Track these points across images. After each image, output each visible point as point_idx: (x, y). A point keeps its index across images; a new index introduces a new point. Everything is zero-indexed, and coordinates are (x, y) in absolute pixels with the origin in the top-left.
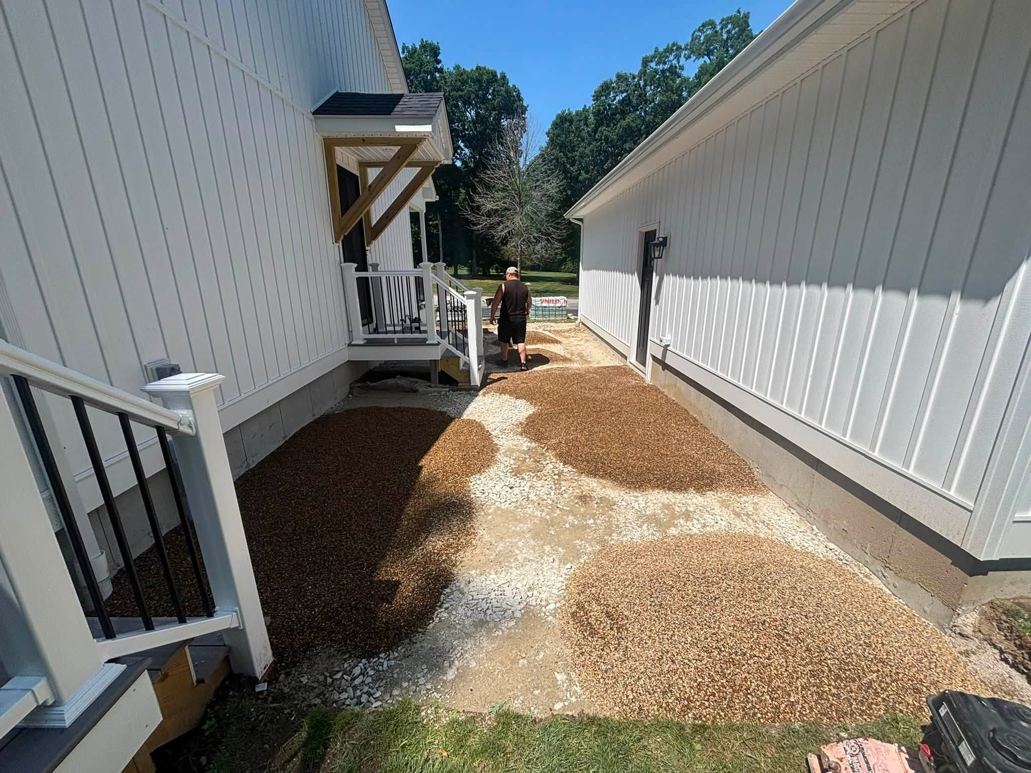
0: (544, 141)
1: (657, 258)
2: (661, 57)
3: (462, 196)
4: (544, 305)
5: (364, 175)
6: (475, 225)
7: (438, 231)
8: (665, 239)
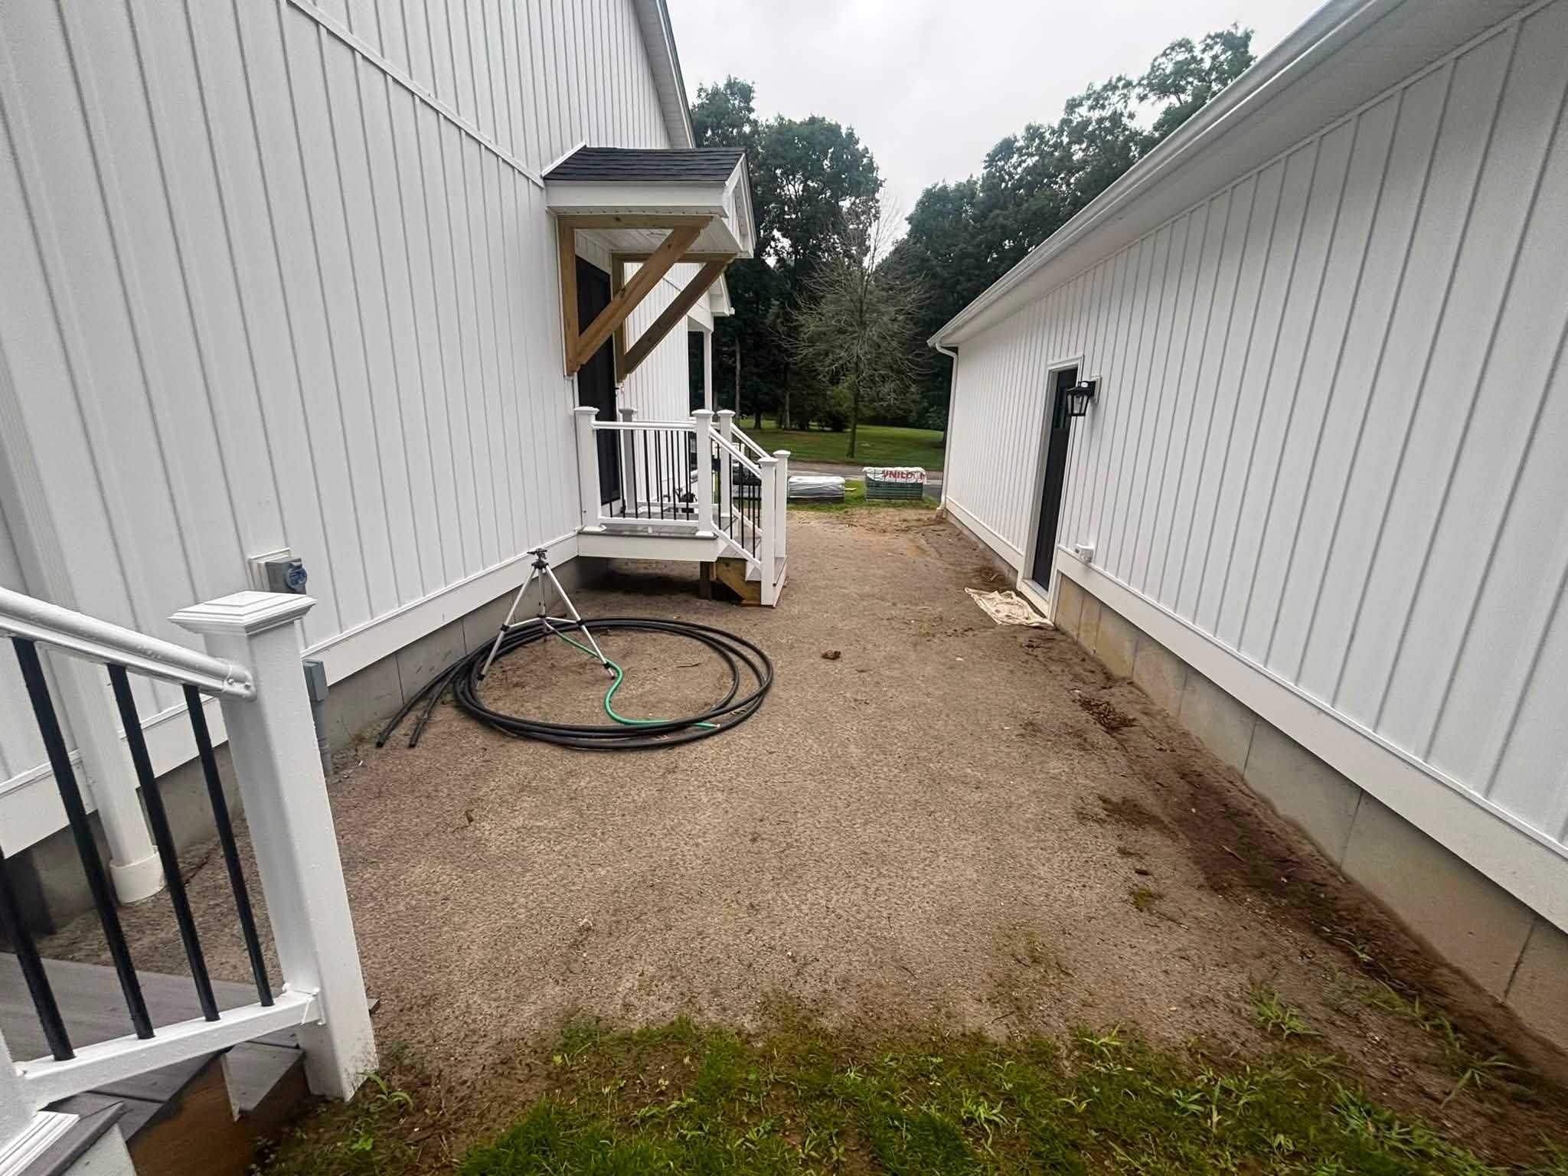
0: (903, 231)
1: (1077, 415)
2: (1098, 99)
3: (773, 310)
4: (888, 479)
5: (619, 272)
6: (791, 355)
7: (735, 362)
8: (1092, 385)
